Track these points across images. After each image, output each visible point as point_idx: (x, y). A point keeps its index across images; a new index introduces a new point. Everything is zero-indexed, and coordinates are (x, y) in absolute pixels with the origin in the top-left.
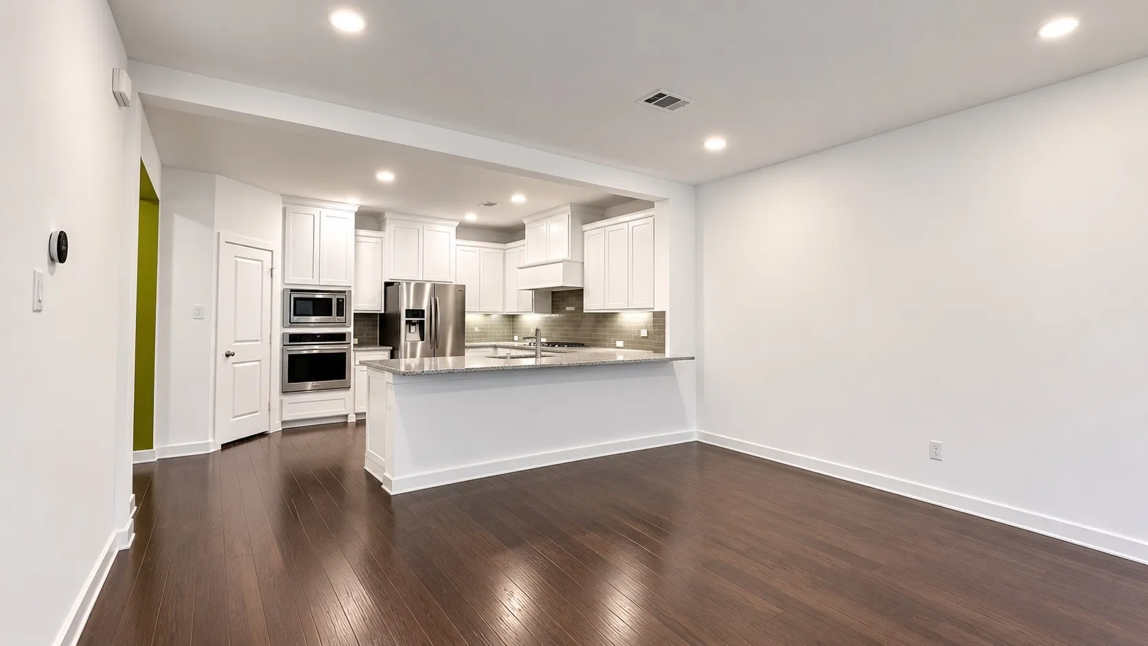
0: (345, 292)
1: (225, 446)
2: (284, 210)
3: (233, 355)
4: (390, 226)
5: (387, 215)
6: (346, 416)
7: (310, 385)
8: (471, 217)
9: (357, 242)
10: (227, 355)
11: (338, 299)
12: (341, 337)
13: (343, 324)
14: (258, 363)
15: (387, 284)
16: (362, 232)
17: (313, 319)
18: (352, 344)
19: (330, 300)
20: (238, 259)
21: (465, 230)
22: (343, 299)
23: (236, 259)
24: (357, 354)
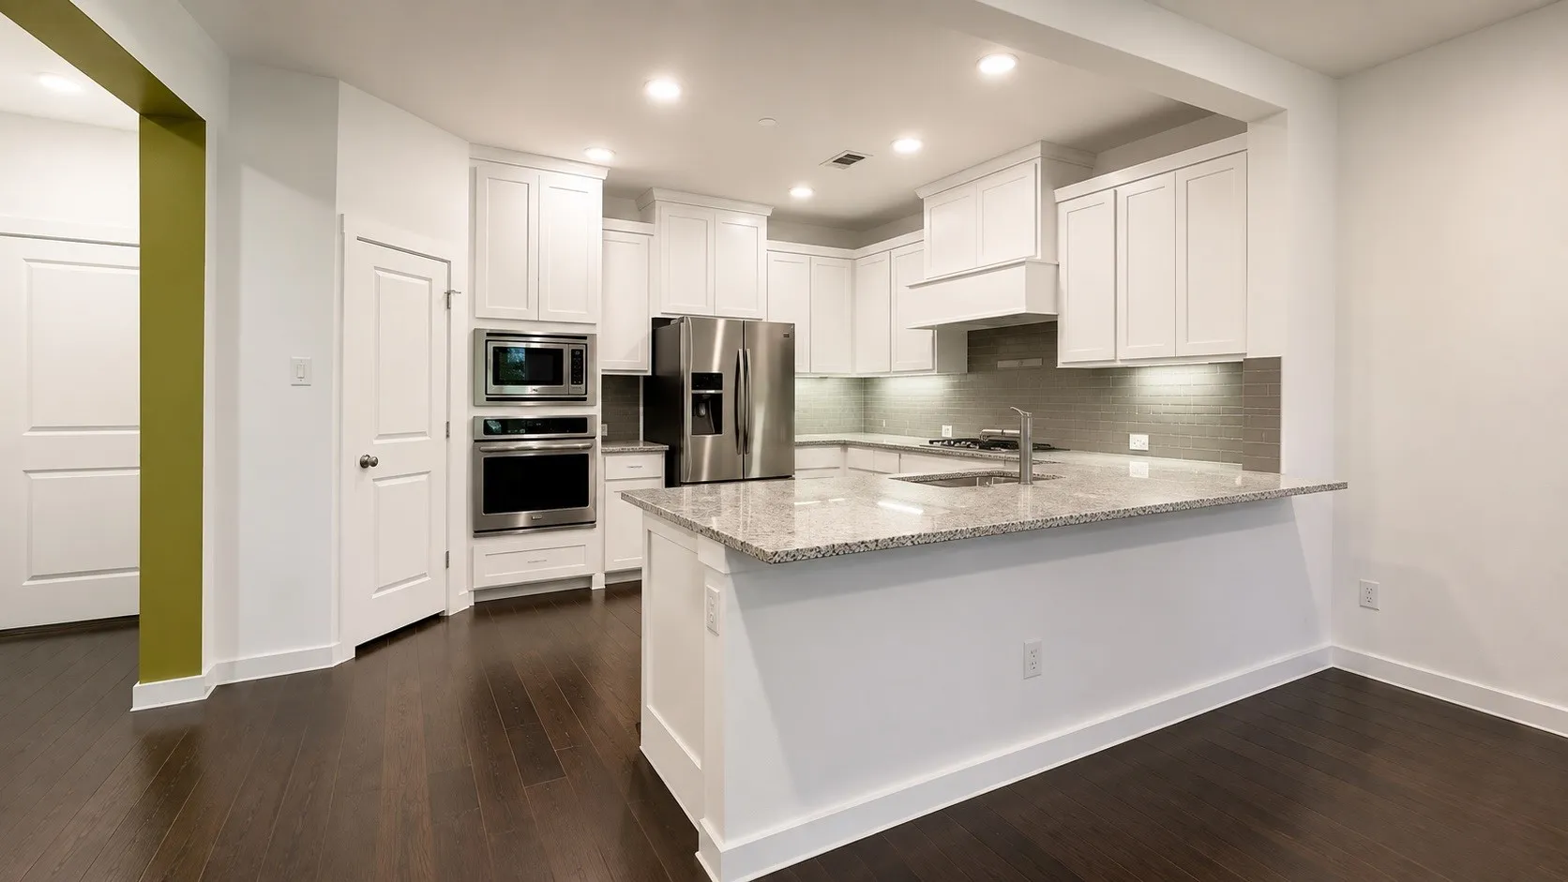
0: (585, 338)
1: (363, 650)
2: (474, 174)
3: (374, 464)
4: (662, 211)
5: (657, 195)
6: (589, 578)
7: (522, 518)
8: (802, 194)
9: (604, 240)
10: (364, 464)
11: (573, 351)
12: (579, 425)
13: (581, 399)
14: (425, 476)
15: (658, 323)
16: (616, 223)
17: (530, 390)
18: (599, 439)
19: (560, 352)
20: (381, 273)
21: (786, 224)
22: (581, 351)
23: (378, 272)
24: (608, 458)
